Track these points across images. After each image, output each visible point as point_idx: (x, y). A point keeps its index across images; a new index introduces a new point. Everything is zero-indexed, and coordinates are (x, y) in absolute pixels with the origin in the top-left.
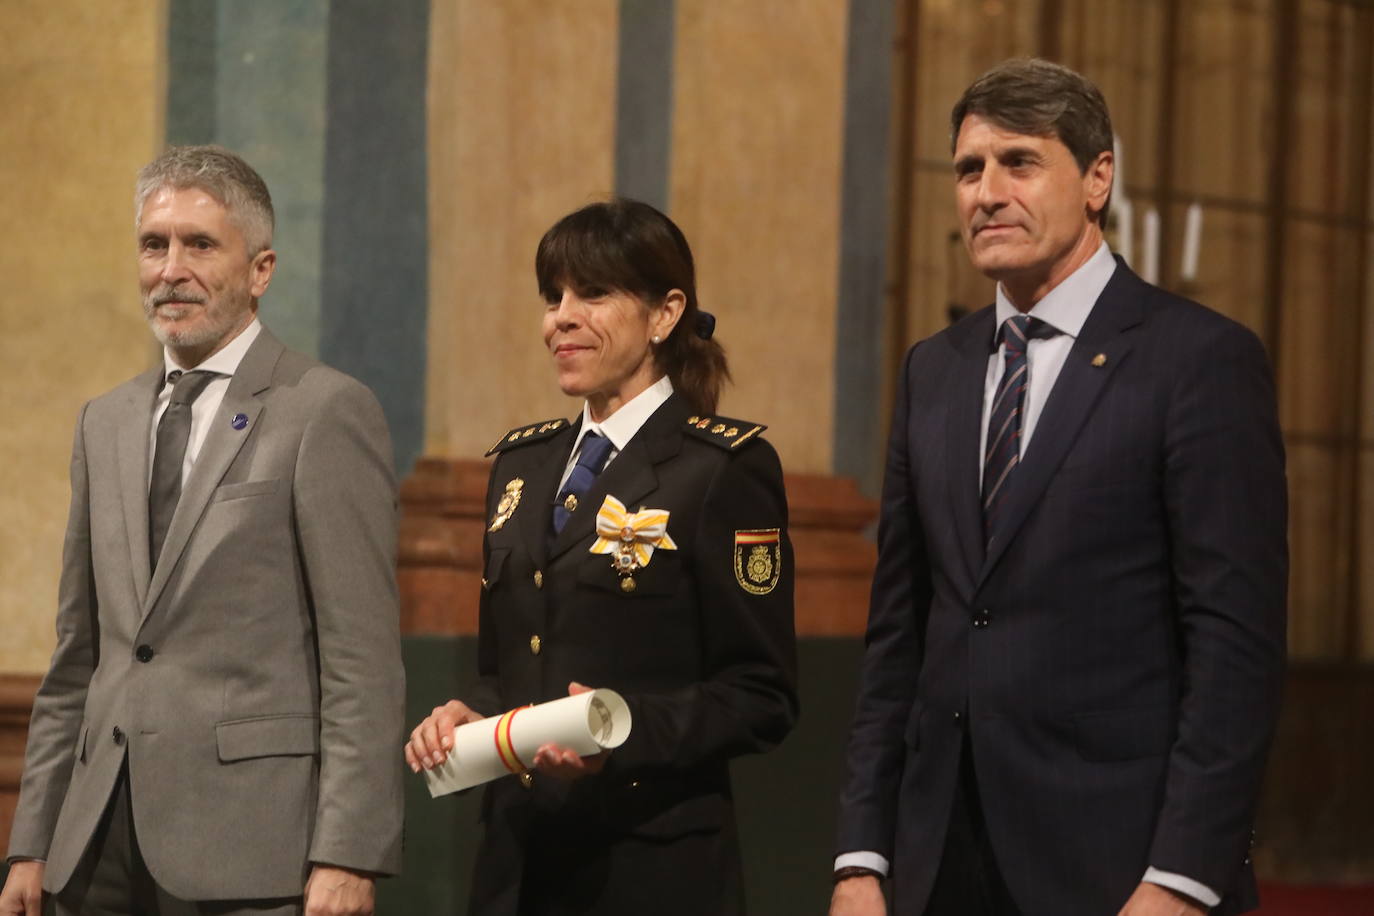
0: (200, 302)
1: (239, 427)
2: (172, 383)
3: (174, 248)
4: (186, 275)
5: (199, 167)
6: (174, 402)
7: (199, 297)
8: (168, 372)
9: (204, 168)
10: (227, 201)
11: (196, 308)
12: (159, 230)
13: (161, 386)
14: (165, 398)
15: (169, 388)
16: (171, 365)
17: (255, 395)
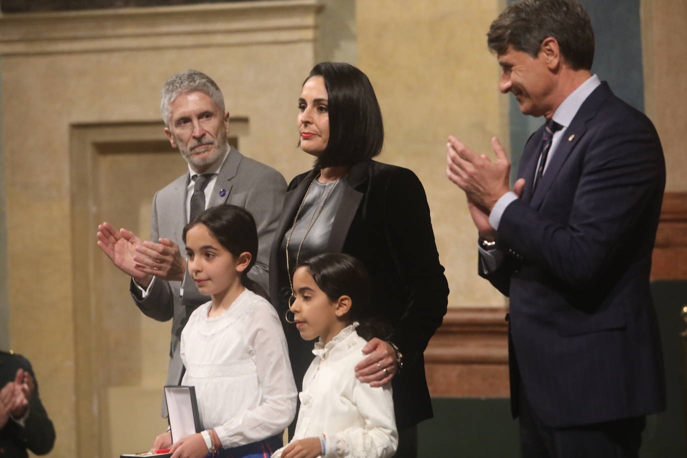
0: (212, 143)
1: (222, 196)
2: (194, 180)
3: (195, 122)
4: (204, 132)
5: (195, 81)
6: (196, 191)
7: (211, 141)
8: (191, 175)
9: (197, 82)
10: (211, 94)
11: (210, 146)
12: (187, 115)
13: (189, 182)
14: (191, 188)
15: (193, 183)
16: (193, 173)
17: (229, 180)
